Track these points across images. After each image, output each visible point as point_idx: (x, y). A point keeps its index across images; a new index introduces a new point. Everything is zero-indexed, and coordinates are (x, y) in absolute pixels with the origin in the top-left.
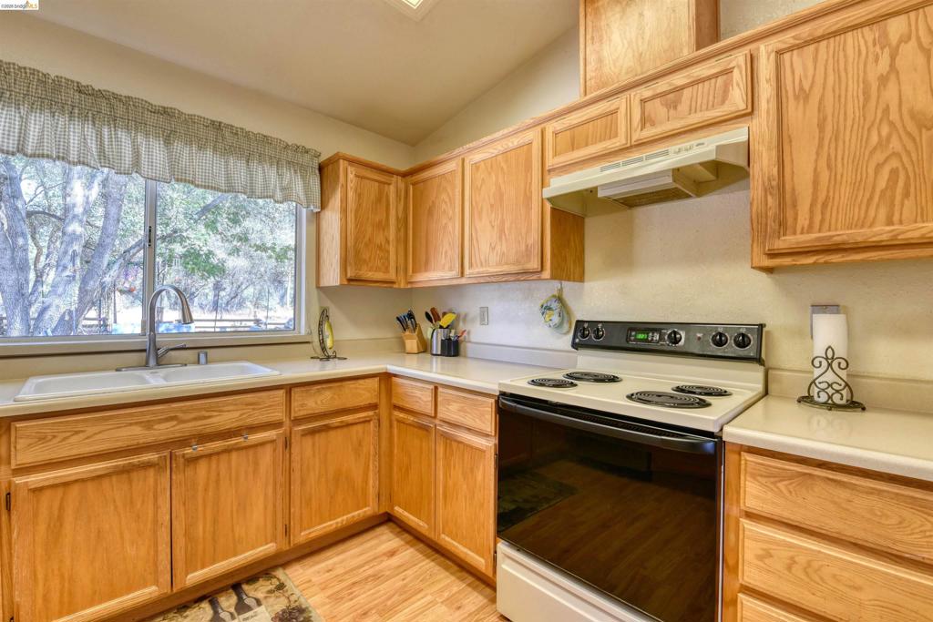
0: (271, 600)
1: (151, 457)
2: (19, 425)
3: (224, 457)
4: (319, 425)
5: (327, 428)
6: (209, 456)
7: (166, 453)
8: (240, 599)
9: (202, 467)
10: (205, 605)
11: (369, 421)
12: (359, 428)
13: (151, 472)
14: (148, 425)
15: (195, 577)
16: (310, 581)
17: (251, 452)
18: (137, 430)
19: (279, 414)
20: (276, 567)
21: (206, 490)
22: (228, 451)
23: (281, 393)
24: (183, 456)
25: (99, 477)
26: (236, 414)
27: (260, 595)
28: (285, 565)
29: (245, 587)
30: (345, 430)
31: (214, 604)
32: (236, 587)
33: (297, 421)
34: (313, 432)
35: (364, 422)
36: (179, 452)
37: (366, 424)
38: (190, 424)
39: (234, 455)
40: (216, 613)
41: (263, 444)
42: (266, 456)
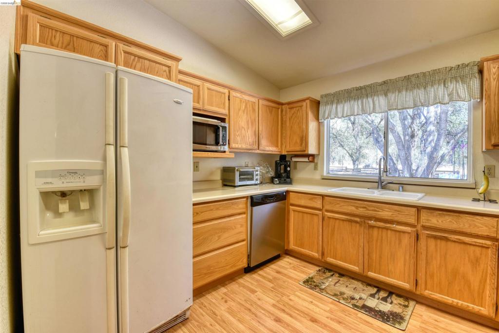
0: (396, 306)
1: (358, 219)
2: (326, 198)
3: (384, 230)
4: (441, 235)
5: (447, 239)
6: (379, 228)
7: (363, 220)
8: (387, 297)
9: (375, 231)
10: (375, 290)
11: (488, 248)
12: (478, 250)
13: (358, 225)
14: (357, 207)
15: (371, 274)
16: (422, 316)
17: (398, 234)
18: (353, 208)
19: (412, 220)
20: (413, 300)
21: (377, 241)
22: (387, 229)
23: (414, 209)
24: (368, 223)
25: (343, 220)
26: (390, 213)
27: (395, 302)
28: (418, 302)
29: (394, 296)
30: (462, 246)
31: (378, 291)
32: (391, 294)
33: (425, 227)
34: (435, 237)
35: (482, 247)
36: (366, 221)
37: (484, 250)
38: (371, 212)
39: (389, 232)
40: (376, 294)
41: (404, 232)
42: (406, 240)
